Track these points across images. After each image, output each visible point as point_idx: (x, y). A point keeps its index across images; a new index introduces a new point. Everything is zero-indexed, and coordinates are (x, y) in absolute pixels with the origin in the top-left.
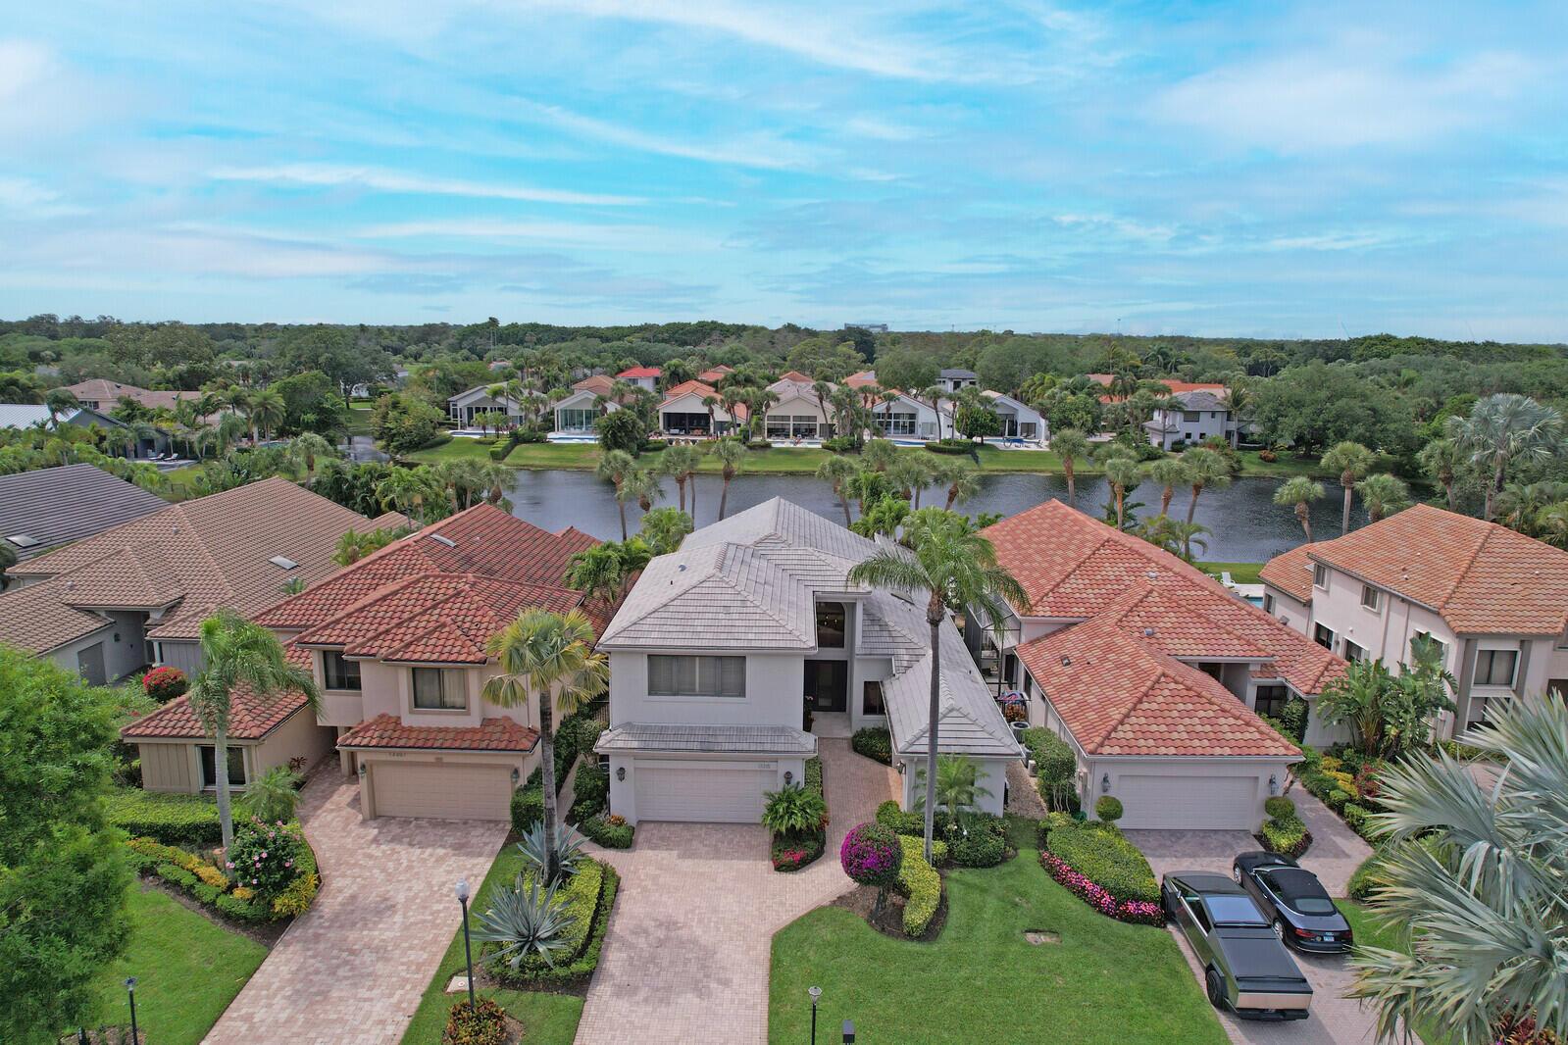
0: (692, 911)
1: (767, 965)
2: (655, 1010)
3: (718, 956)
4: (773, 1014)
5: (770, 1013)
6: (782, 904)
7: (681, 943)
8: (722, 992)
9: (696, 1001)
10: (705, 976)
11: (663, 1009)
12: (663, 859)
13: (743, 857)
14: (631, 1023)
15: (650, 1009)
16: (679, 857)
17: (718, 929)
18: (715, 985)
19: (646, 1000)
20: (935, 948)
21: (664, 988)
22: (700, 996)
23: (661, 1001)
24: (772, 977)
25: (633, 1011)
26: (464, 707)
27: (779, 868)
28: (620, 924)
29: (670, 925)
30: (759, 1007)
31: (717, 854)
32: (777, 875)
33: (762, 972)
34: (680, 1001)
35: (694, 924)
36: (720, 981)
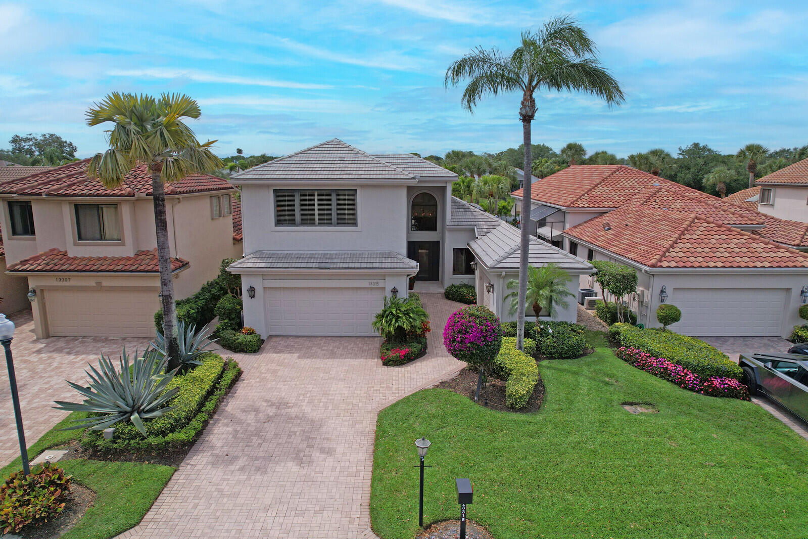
0: (304, 395)
1: (373, 436)
2: (249, 479)
3: (324, 429)
4: (376, 480)
5: (373, 480)
6: (389, 388)
7: (290, 418)
8: (324, 460)
9: (295, 469)
10: (308, 446)
11: (258, 477)
12: (285, 359)
13: (356, 356)
14: (221, 491)
15: (243, 477)
16: (299, 357)
17: (326, 408)
18: (318, 454)
19: (242, 469)
20: (540, 418)
21: (264, 458)
22: (301, 463)
23: (258, 469)
24: (376, 445)
25: (224, 480)
26: (120, 240)
27: (386, 363)
28: (232, 406)
29: (281, 404)
30: (362, 474)
31: (333, 355)
32: (385, 368)
33: (367, 442)
34: (278, 469)
35: (304, 404)
36: (322, 450)
